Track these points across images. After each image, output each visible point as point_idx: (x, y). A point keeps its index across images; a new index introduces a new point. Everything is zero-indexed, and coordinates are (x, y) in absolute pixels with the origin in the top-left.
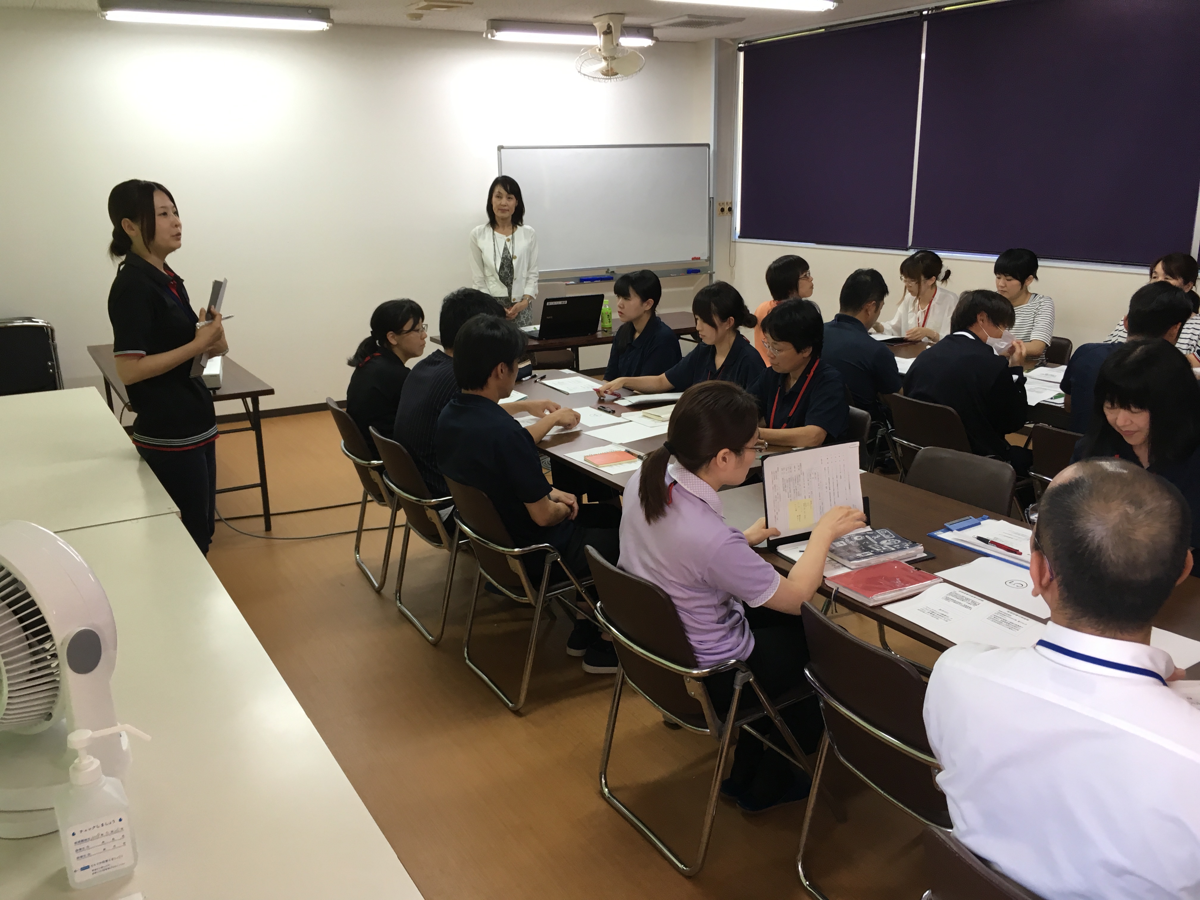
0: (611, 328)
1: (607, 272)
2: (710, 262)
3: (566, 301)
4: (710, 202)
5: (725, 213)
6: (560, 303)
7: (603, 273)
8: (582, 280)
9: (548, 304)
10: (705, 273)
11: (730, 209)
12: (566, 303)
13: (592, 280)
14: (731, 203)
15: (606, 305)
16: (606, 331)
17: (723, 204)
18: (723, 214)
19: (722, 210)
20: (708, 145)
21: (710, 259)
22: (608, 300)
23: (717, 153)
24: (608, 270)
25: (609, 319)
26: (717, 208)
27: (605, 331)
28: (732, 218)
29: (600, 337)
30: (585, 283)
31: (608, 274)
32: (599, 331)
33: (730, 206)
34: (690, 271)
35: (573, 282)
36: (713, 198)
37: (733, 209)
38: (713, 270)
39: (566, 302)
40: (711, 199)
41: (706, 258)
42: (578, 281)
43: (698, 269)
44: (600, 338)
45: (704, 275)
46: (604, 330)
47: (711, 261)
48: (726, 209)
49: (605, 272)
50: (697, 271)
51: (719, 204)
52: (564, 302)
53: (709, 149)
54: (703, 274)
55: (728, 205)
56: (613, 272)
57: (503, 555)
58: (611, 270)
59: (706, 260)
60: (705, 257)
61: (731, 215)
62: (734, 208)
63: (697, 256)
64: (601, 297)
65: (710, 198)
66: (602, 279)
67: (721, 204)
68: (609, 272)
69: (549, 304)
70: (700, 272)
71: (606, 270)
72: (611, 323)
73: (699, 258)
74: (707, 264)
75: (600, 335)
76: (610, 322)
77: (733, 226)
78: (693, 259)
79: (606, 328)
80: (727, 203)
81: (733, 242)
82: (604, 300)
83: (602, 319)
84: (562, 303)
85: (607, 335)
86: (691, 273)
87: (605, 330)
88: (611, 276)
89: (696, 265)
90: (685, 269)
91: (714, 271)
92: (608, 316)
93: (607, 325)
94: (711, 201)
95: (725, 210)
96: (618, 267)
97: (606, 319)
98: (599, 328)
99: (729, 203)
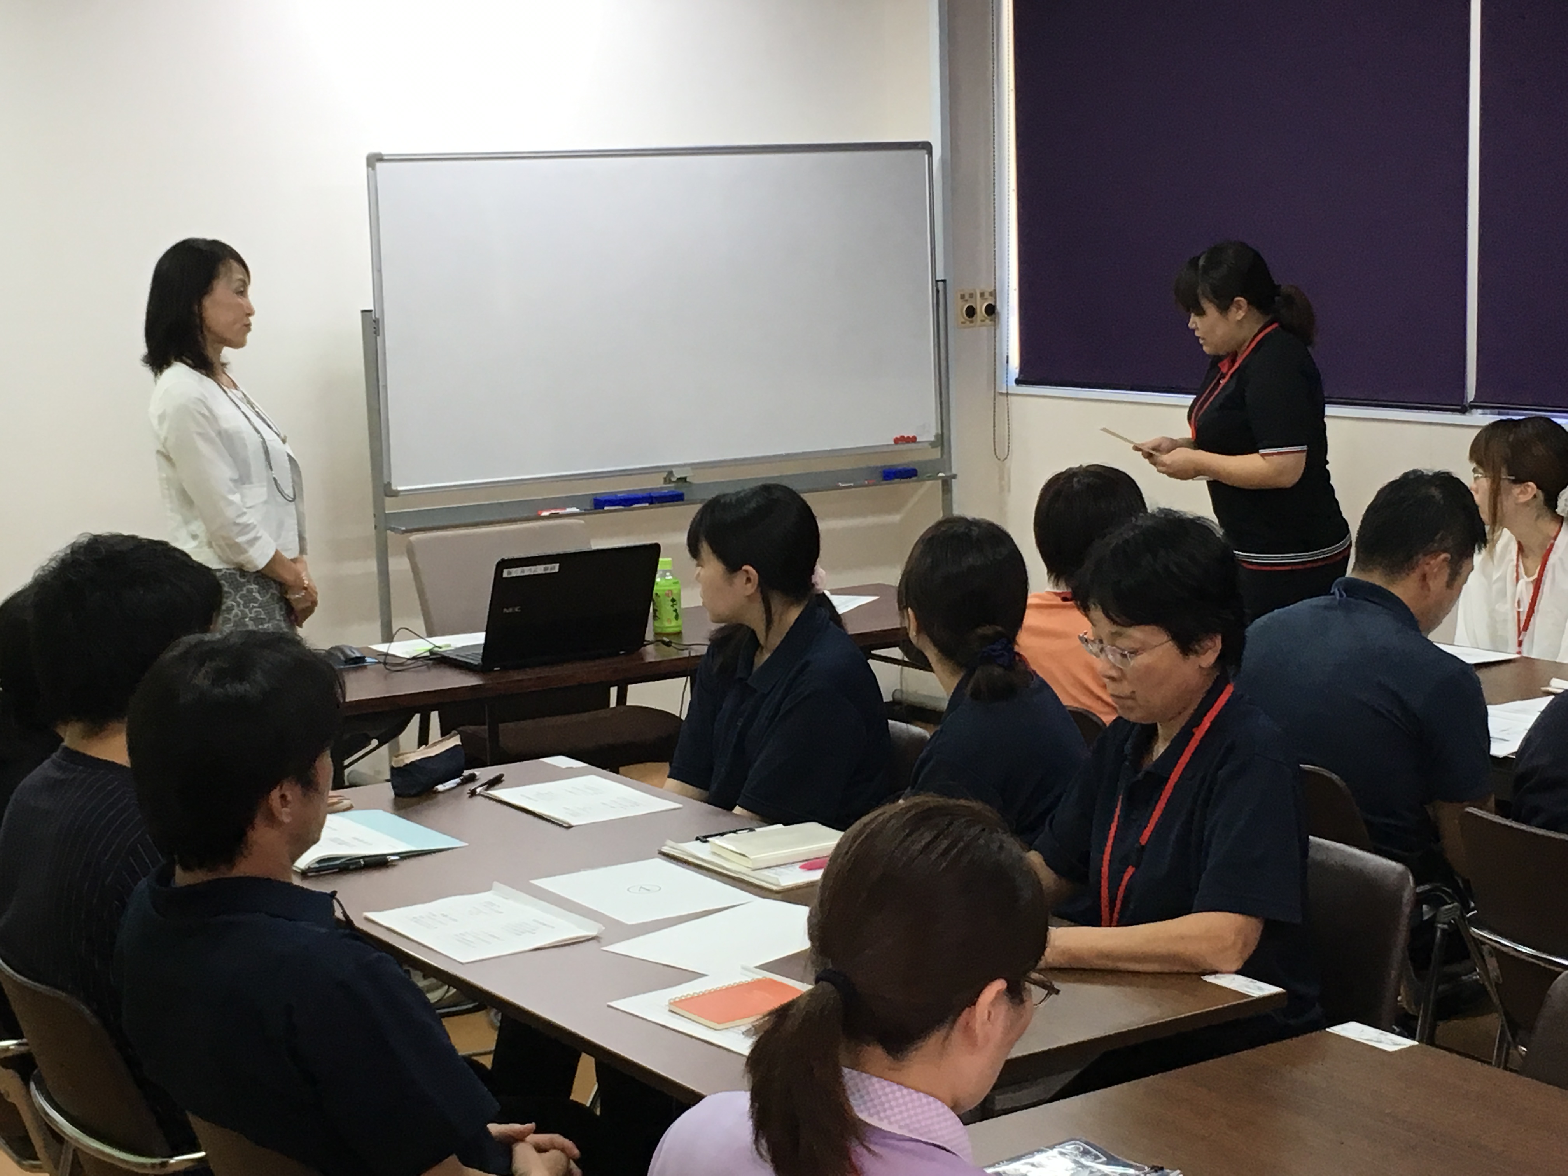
0: (679, 634)
1: (667, 480)
2: (942, 450)
3: (557, 566)
4: (938, 291)
5: (979, 322)
6: (540, 569)
7: (656, 484)
8: (600, 504)
9: (505, 574)
10: (930, 478)
11: (991, 310)
12: (557, 570)
13: (627, 501)
14: (993, 294)
15: (665, 572)
16: (668, 644)
17: (971, 296)
18: (972, 322)
19: (971, 312)
20: (927, 147)
21: (942, 441)
22: (670, 559)
23: (951, 165)
24: (671, 473)
25: (676, 611)
26: (957, 309)
27: (664, 643)
28: (998, 332)
29: (652, 660)
30: (607, 511)
31: (672, 485)
32: (651, 643)
33: (990, 301)
34: (891, 474)
35: (574, 510)
36: (944, 281)
37: (998, 307)
38: (950, 469)
39: (556, 568)
40: (941, 284)
41: (933, 439)
42: (589, 505)
43: (912, 467)
44: (650, 663)
45: (929, 483)
46: (663, 640)
47: (946, 444)
48: (981, 309)
49: (662, 481)
50: (908, 474)
51: (963, 297)
52: (549, 566)
53: (930, 154)
54: (924, 480)
55: (986, 299)
56: (683, 480)
58: (677, 475)
59: (933, 444)
60: (928, 434)
61: (995, 325)
62: (1002, 307)
63: (907, 434)
64: (654, 551)
65: (938, 281)
66: (653, 499)
67: (967, 297)
68: (674, 479)
69: (509, 573)
70: (916, 475)
71: (665, 475)
72: (680, 622)
73: (913, 440)
74: (936, 454)
75: (651, 654)
76: (677, 617)
77: (1001, 354)
78: (897, 441)
79: (668, 635)
80: (982, 295)
81: (1001, 394)
82: (661, 559)
83: (655, 611)
84: (546, 569)
85: (672, 654)
86: (891, 479)
87: (666, 639)
88: (680, 491)
89: (906, 458)
90: (877, 468)
91: (954, 471)
92: (673, 600)
93: (670, 625)
94: (940, 288)
95: (978, 310)
96: (694, 466)
97: (666, 610)
98: (649, 636)
99: (987, 295)
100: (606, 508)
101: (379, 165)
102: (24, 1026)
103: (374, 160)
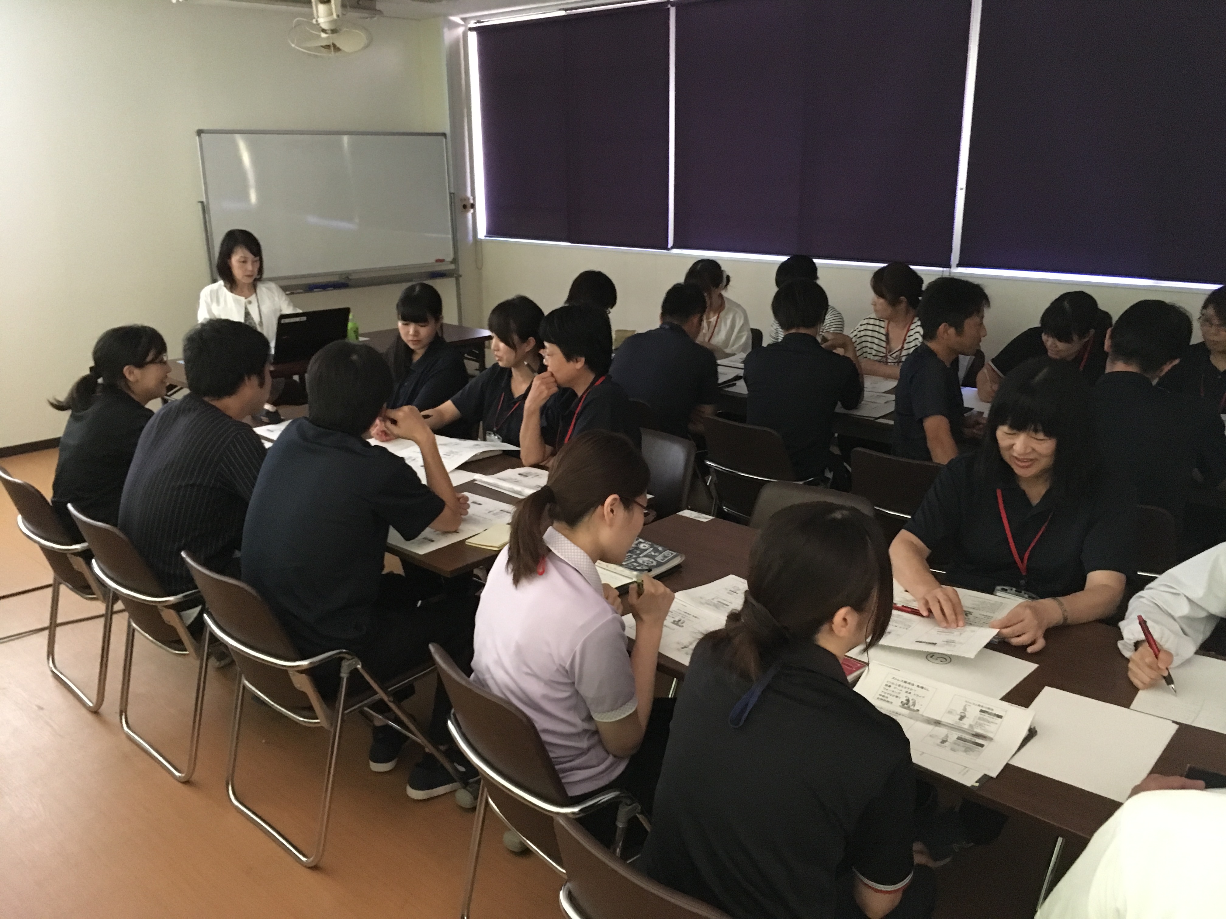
1: (341, 277)
2: (456, 265)
5: (467, 210)
6: (298, 319)
7: (336, 279)
9: (281, 322)
10: (451, 277)
11: (472, 206)
13: (324, 287)
14: (473, 199)
15: (352, 319)
17: (465, 199)
18: (465, 211)
19: (465, 206)
20: (444, 135)
21: (455, 261)
24: (342, 274)
26: (458, 205)
28: (476, 216)
30: (316, 291)
31: (342, 280)
33: (473, 202)
34: (435, 275)
35: (301, 291)
36: (454, 193)
37: (477, 204)
38: (459, 273)
39: (307, 319)
40: (452, 195)
41: (451, 260)
42: (307, 289)
43: (443, 272)
45: (451, 279)
47: (457, 262)
48: (468, 205)
49: (338, 278)
50: (441, 275)
51: (461, 200)
52: (302, 318)
53: (446, 138)
54: (448, 278)
55: (471, 201)
56: (347, 277)
57: (284, 671)
58: (346, 275)
59: (452, 263)
60: (450, 258)
61: (475, 212)
63: (441, 258)
64: (347, 310)
65: (450, 194)
66: (335, 286)
67: (463, 200)
68: (344, 277)
69: (284, 321)
70: (445, 275)
73: (443, 260)
74: (452, 267)
77: (479, 224)
78: (436, 261)
80: (469, 199)
81: (478, 241)
84: (300, 319)
86: (435, 277)
88: (347, 283)
89: (440, 268)
90: (429, 272)
91: (461, 274)
92: (355, 331)
94: (452, 197)
97: (352, 335)
100: (315, 290)
101: (202, 135)
102: (86, 539)
103: (200, 132)
